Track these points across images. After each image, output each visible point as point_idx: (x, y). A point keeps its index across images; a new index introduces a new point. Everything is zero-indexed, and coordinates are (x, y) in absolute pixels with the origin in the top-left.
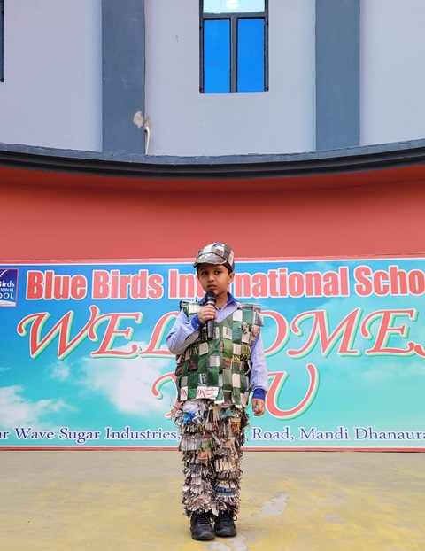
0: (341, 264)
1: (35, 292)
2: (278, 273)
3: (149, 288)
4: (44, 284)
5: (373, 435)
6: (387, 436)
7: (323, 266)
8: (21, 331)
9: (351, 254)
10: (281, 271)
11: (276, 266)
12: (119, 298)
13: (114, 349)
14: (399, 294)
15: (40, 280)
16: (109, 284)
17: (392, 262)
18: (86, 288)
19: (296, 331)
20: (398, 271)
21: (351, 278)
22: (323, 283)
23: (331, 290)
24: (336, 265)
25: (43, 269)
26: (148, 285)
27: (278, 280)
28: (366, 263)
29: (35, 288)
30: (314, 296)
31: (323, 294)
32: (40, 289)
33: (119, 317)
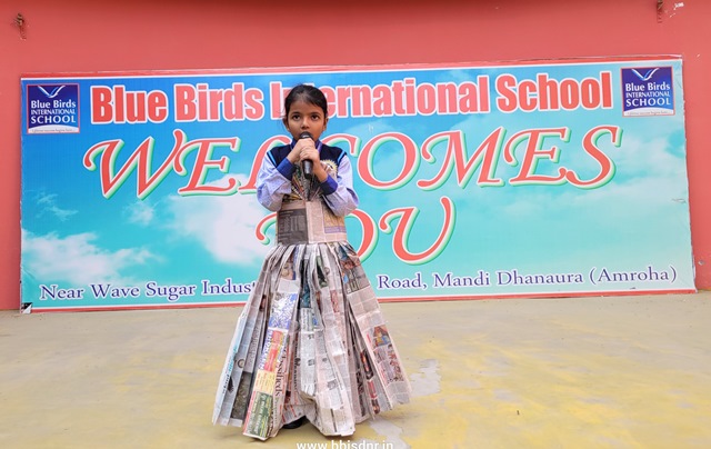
0: (480, 72)
1: (103, 114)
2: (404, 85)
3: (246, 106)
4: (113, 103)
5: (519, 279)
6: (534, 280)
7: (458, 75)
8: (88, 164)
9: (491, 60)
10: (408, 82)
11: (401, 76)
12: (209, 119)
13: (206, 185)
14: (549, 109)
15: (108, 97)
16: (196, 101)
17: (540, 70)
18: (167, 108)
19: (428, 157)
20: (548, 80)
21: (492, 89)
22: (459, 97)
23: (468, 106)
24: (474, 74)
25: (111, 83)
26: (244, 103)
27: (404, 94)
28: (510, 71)
29: (103, 108)
30: (448, 113)
31: (459, 111)
32: (109, 109)
33: (211, 145)
